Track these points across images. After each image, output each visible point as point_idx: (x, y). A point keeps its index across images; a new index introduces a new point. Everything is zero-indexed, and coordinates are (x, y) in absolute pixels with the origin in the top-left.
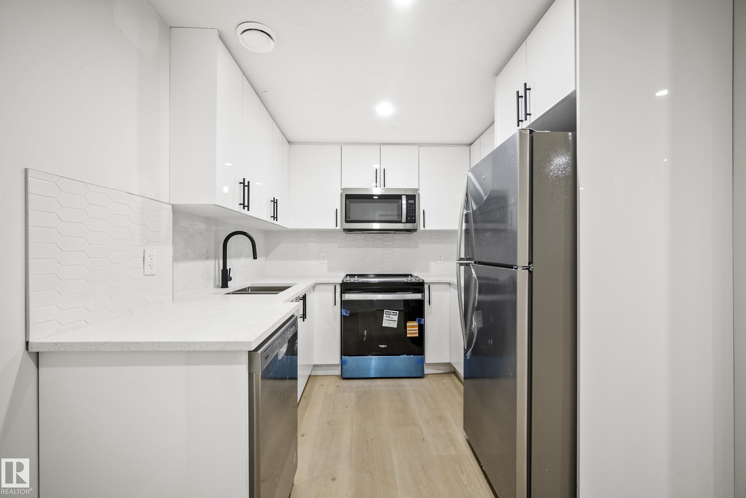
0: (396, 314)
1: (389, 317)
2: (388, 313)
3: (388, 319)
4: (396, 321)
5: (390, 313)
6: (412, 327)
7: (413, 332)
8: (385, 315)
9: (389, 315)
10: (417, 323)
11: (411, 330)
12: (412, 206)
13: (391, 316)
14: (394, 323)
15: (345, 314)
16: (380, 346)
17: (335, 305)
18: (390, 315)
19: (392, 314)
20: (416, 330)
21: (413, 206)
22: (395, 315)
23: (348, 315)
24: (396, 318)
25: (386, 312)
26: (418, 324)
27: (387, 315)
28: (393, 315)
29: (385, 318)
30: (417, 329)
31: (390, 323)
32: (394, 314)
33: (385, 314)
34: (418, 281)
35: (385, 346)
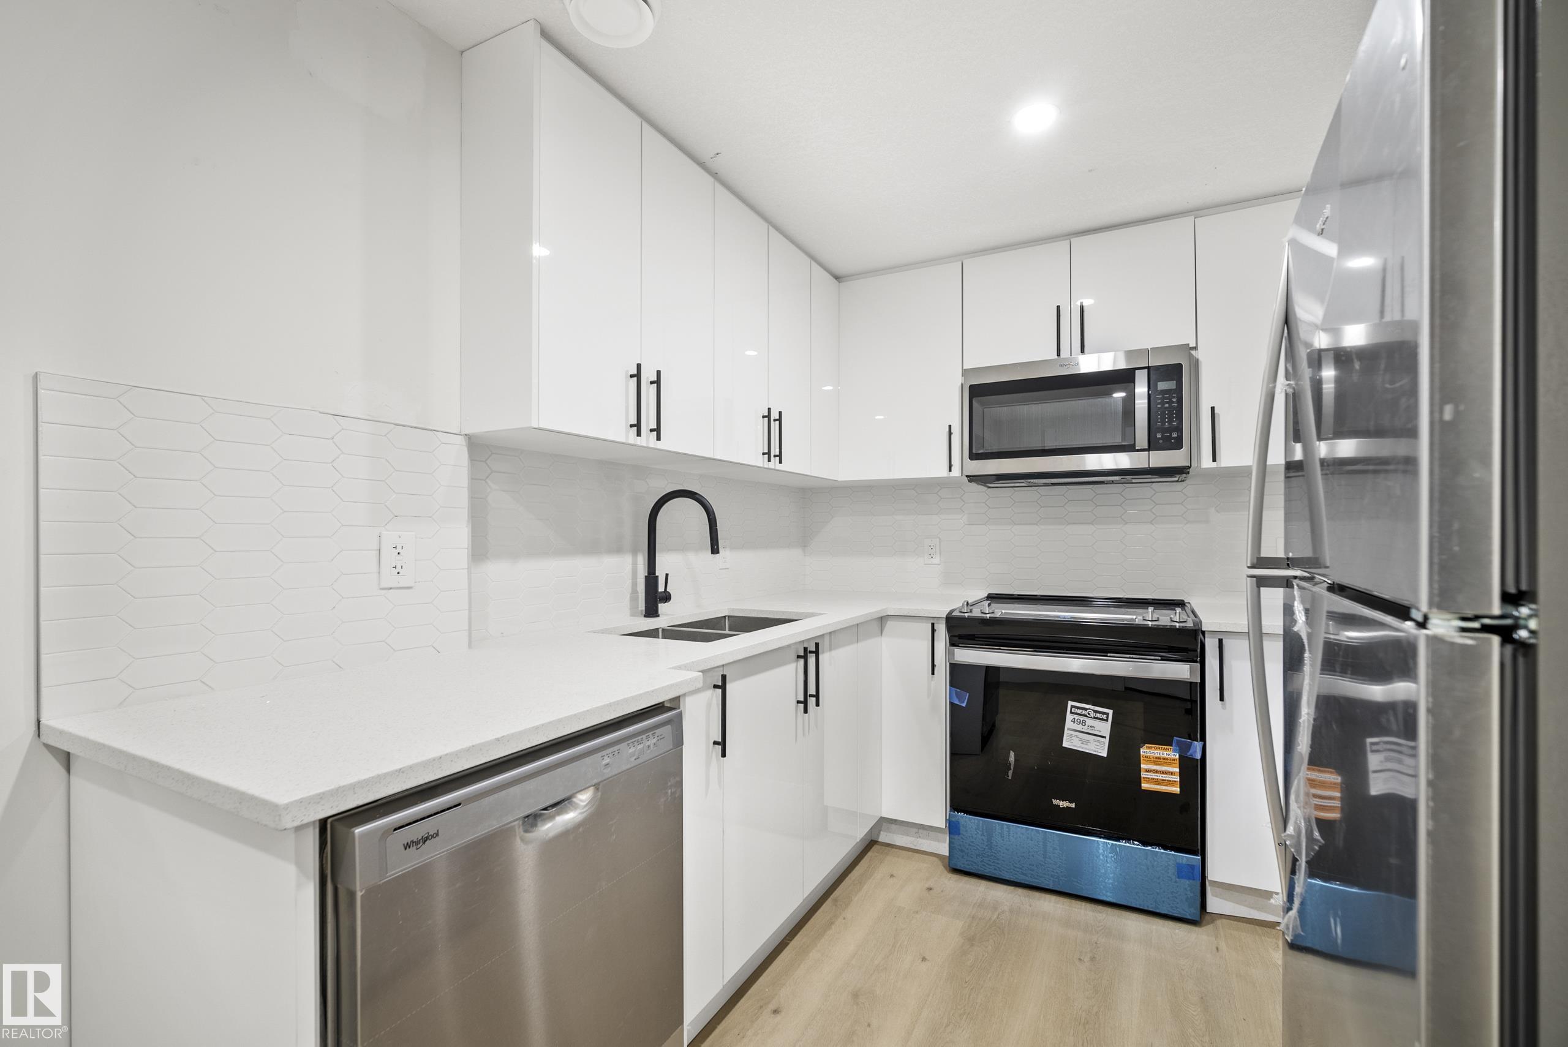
0: (1104, 717)
1: (1084, 723)
2: (1079, 711)
3: (1080, 727)
4: (1105, 737)
5: (1084, 712)
6: (1158, 761)
7: (1160, 777)
8: (1069, 717)
9: (1082, 718)
10: (1174, 751)
11: (1157, 772)
12: (1170, 398)
13: (1089, 722)
14: (1098, 744)
15: (956, 701)
16: (1055, 802)
17: (933, 673)
18: (1085, 718)
19: (1092, 714)
20: (1172, 773)
21: (1174, 397)
22: (1104, 720)
23: (964, 705)
24: (1105, 728)
25: (1072, 707)
26: (1177, 757)
27: (1077, 717)
28: (1094, 718)
29: (1069, 724)
30: (1177, 770)
31: (1086, 742)
32: (1099, 715)
33: (1071, 712)
34: (1182, 624)
35: (1073, 805)
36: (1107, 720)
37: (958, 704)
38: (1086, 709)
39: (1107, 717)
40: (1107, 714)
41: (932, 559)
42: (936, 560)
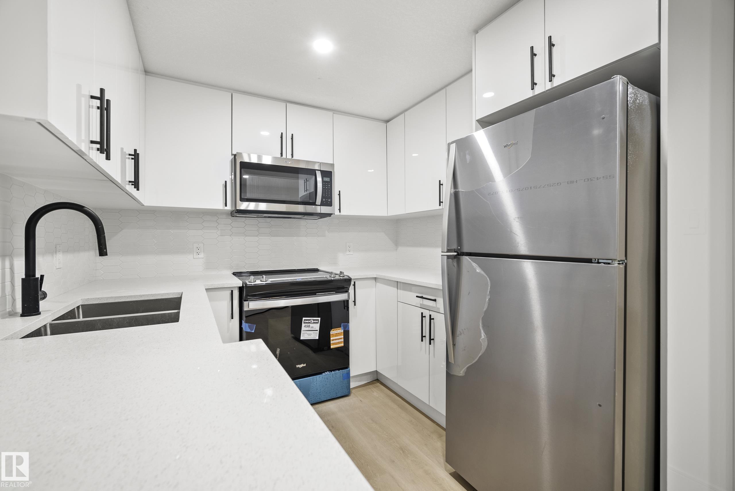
0: (317, 321)
1: (309, 326)
2: (307, 321)
3: (307, 329)
4: (317, 330)
5: (309, 321)
6: (337, 335)
7: (337, 341)
8: (303, 325)
9: (308, 324)
10: (342, 329)
11: (336, 339)
13: (311, 325)
14: (315, 334)
15: (249, 330)
16: (297, 366)
17: (232, 318)
18: (310, 324)
19: (313, 322)
20: (341, 339)
21: (329, 185)
22: (316, 323)
23: (253, 331)
24: (317, 326)
25: (304, 320)
26: (343, 331)
27: (306, 324)
28: (313, 323)
29: (303, 328)
30: (343, 336)
31: (310, 335)
32: (315, 321)
33: (304, 323)
34: (343, 278)
35: (305, 365)
36: (318, 323)
37: (250, 331)
38: (310, 320)
39: (318, 321)
40: (318, 320)
41: (198, 255)
42: (202, 255)
